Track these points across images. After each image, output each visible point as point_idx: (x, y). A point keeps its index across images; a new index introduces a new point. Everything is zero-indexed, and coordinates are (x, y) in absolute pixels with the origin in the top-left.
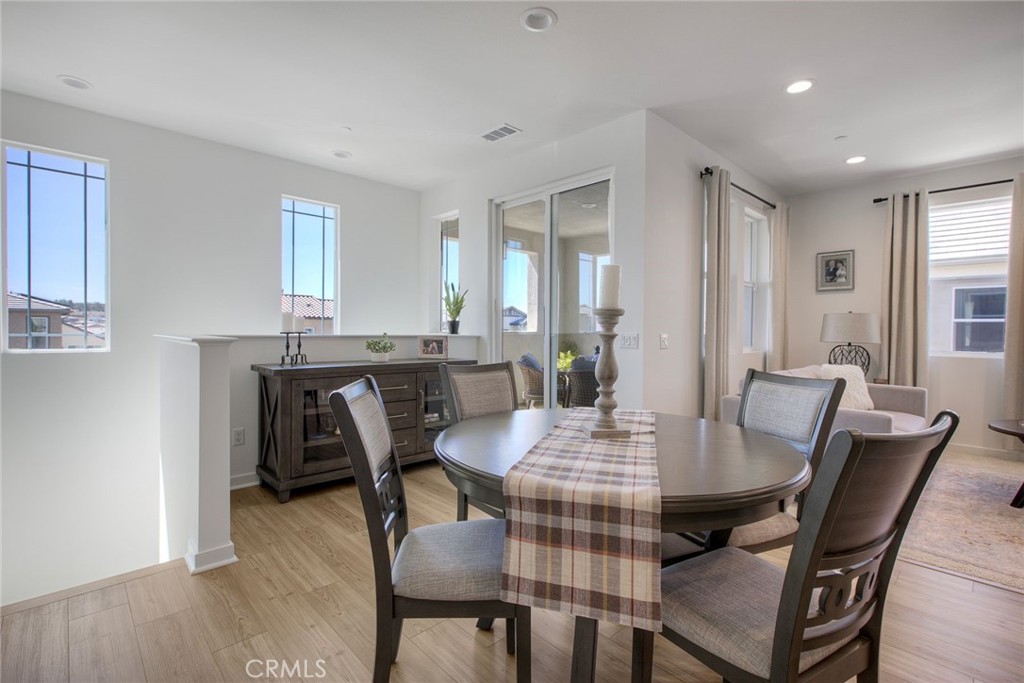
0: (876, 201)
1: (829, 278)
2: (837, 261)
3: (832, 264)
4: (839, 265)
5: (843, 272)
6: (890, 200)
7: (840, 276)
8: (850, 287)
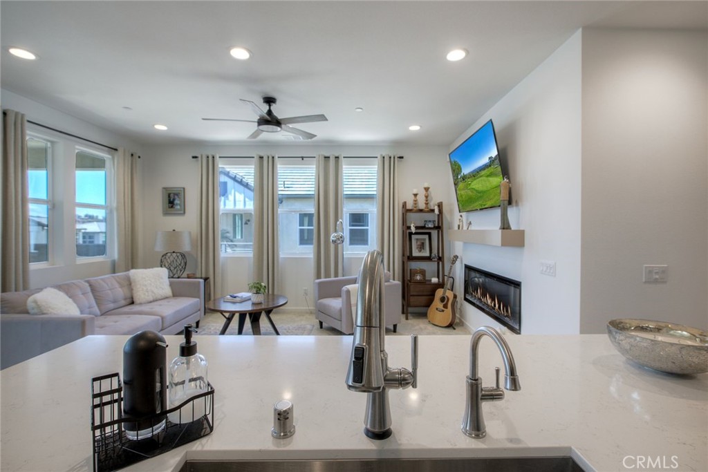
0: (193, 157)
1: (171, 205)
2: (175, 194)
3: (172, 195)
4: (176, 197)
5: (179, 202)
6: (200, 159)
7: (177, 204)
8: (182, 212)
